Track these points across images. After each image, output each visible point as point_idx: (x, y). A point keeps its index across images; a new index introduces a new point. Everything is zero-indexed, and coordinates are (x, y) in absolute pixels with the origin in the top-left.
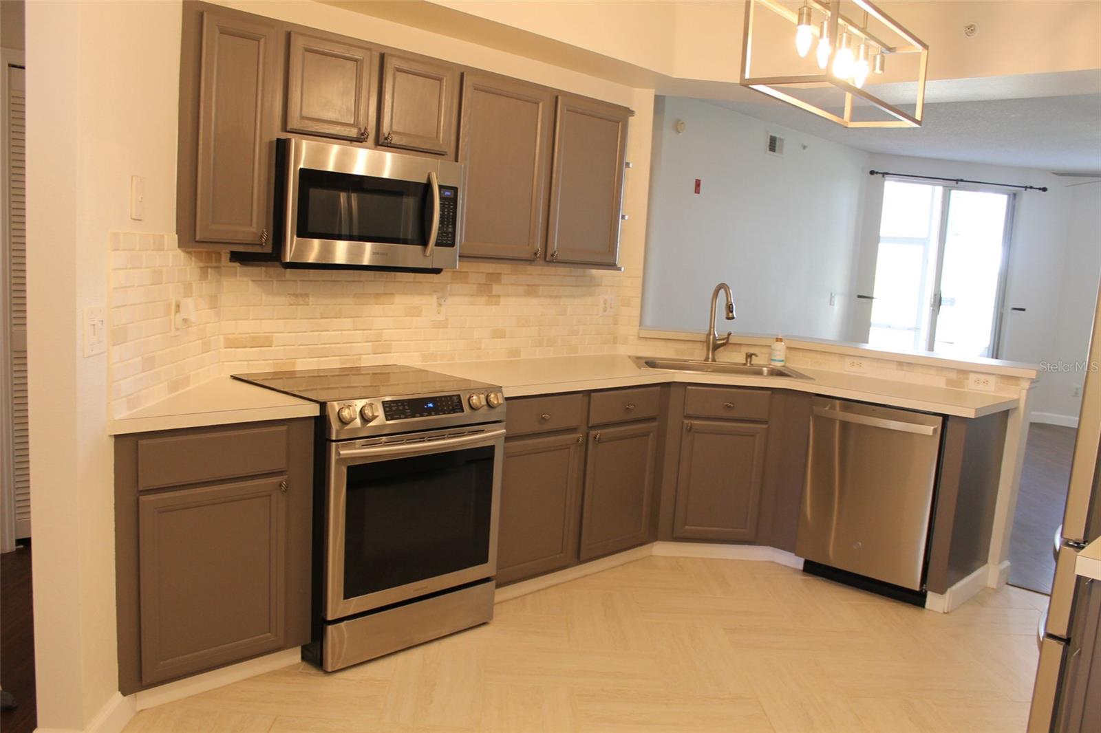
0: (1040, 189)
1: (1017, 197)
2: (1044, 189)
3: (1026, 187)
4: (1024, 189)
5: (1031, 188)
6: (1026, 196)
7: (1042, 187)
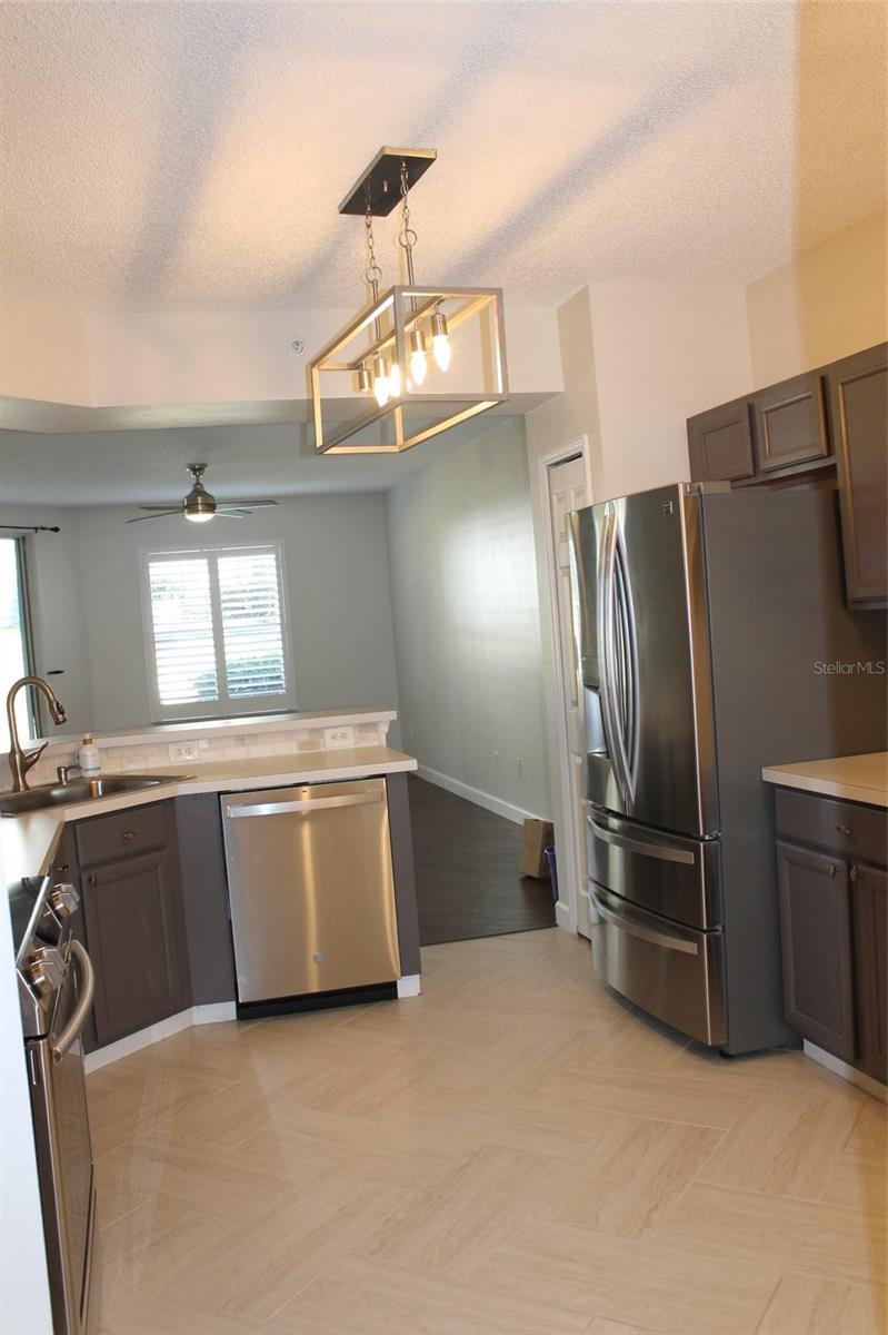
0: (52, 529)
1: (27, 541)
2: (56, 530)
3: (36, 529)
4: (33, 531)
5: (43, 529)
6: (39, 538)
7: (54, 527)
